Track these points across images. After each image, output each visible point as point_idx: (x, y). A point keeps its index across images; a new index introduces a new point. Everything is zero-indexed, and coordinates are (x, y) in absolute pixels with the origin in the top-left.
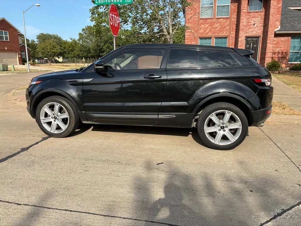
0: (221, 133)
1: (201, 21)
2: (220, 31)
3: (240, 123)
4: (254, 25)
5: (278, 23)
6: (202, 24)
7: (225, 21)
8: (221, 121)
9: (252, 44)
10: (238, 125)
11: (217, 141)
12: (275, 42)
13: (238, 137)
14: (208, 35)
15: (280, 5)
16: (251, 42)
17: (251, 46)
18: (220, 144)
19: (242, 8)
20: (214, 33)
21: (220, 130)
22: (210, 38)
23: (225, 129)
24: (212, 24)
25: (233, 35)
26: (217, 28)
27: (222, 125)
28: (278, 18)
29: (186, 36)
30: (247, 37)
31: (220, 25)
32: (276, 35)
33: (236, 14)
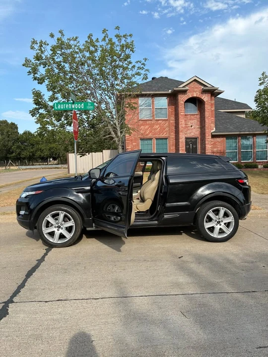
0: (218, 227)
1: (141, 122)
2: (160, 132)
3: (233, 217)
4: (191, 126)
5: (213, 125)
6: (142, 125)
7: (164, 122)
8: (217, 217)
9: (191, 145)
10: (231, 219)
11: (215, 235)
12: (212, 143)
13: (232, 229)
14: (148, 136)
15: (213, 109)
16: (190, 143)
17: (191, 147)
18: (218, 237)
19: (180, 111)
20: (154, 134)
21: (217, 225)
22: (151, 139)
23: (221, 223)
24: (151, 126)
25: (173, 136)
26: (156, 129)
27: (218, 220)
28: (213, 121)
29: (126, 138)
30: (186, 138)
31: (160, 126)
32: (213, 136)
33: (174, 116)
